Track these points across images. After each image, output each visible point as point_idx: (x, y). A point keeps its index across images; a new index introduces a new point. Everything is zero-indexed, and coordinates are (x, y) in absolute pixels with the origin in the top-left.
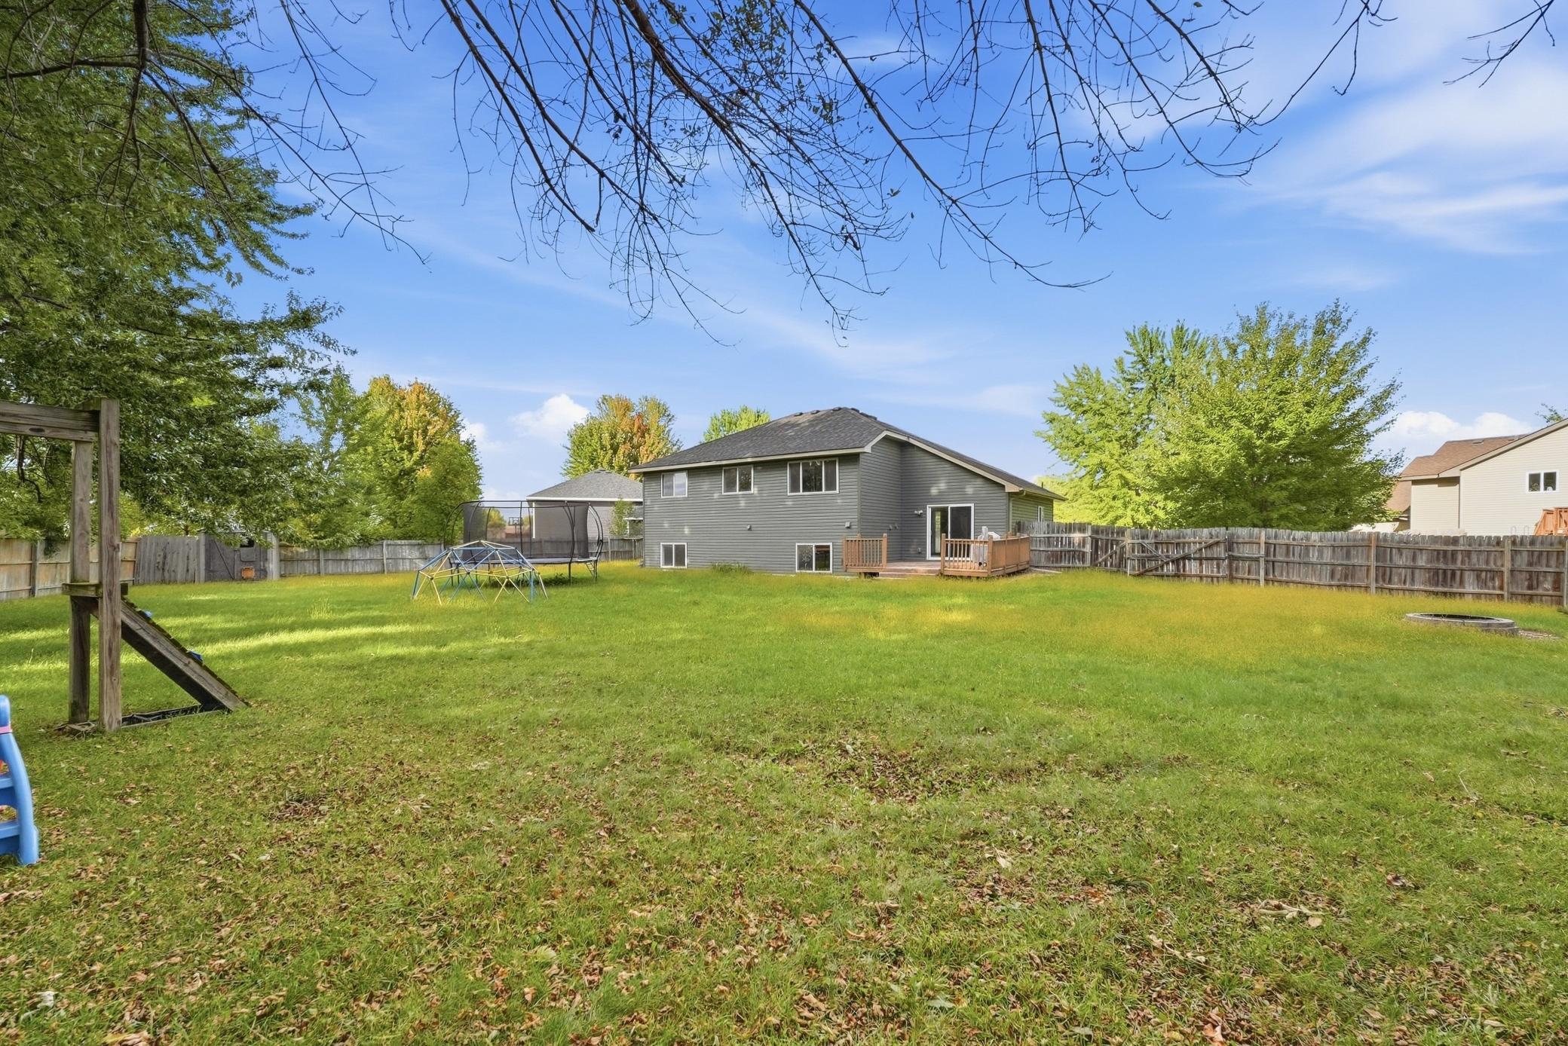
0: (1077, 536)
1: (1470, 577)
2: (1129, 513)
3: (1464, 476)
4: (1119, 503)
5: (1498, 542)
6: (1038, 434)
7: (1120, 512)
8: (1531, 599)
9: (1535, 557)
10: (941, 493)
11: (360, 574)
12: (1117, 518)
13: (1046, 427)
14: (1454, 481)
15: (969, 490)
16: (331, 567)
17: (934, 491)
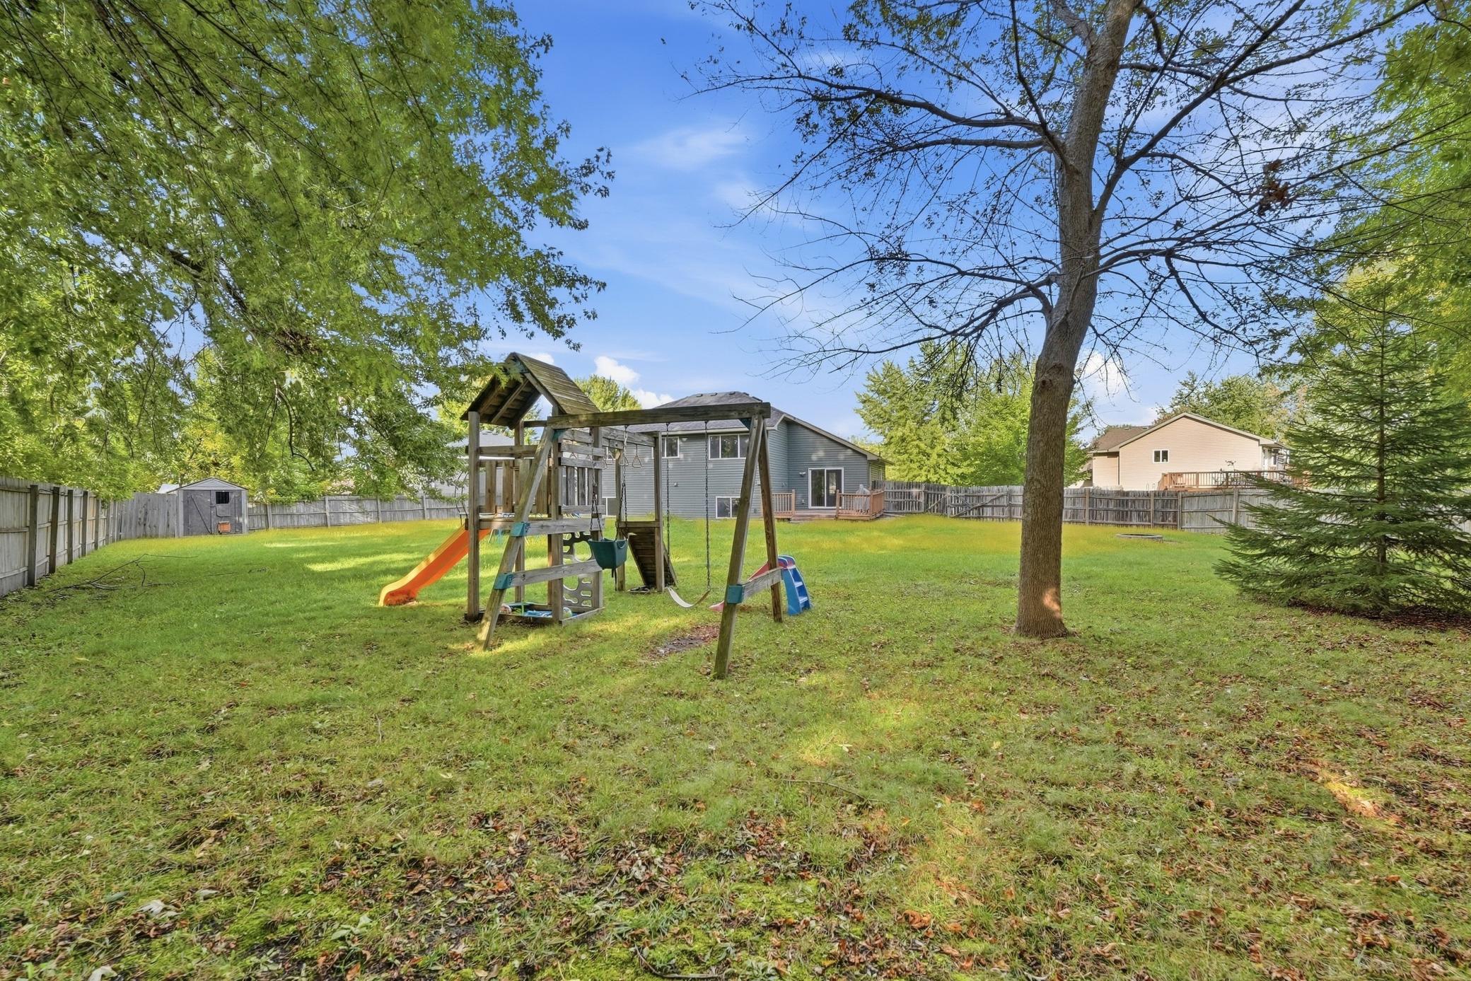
0: (915, 491)
1: (1135, 515)
2: (923, 473)
3: (1121, 451)
4: (914, 466)
5: (1148, 494)
6: (858, 411)
7: (916, 473)
8: (1163, 526)
9: (1166, 503)
10: (820, 460)
11: (305, 527)
12: (915, 476)
13: (861, 406)
14: (1116, 454)
15: (841, 457)
16: (278, 521)
17: (814, 458)
